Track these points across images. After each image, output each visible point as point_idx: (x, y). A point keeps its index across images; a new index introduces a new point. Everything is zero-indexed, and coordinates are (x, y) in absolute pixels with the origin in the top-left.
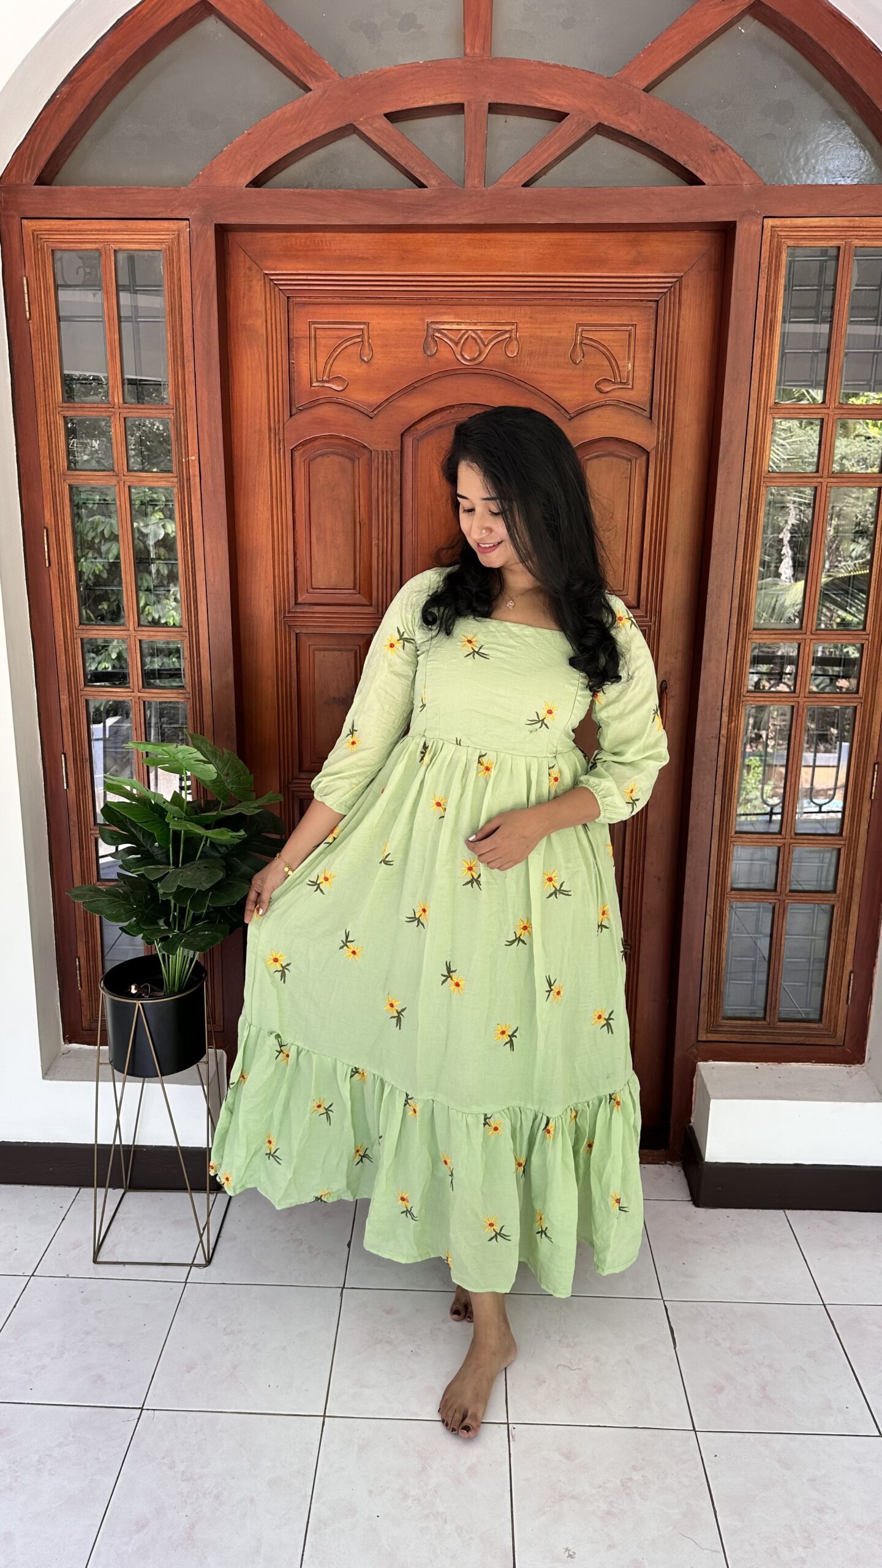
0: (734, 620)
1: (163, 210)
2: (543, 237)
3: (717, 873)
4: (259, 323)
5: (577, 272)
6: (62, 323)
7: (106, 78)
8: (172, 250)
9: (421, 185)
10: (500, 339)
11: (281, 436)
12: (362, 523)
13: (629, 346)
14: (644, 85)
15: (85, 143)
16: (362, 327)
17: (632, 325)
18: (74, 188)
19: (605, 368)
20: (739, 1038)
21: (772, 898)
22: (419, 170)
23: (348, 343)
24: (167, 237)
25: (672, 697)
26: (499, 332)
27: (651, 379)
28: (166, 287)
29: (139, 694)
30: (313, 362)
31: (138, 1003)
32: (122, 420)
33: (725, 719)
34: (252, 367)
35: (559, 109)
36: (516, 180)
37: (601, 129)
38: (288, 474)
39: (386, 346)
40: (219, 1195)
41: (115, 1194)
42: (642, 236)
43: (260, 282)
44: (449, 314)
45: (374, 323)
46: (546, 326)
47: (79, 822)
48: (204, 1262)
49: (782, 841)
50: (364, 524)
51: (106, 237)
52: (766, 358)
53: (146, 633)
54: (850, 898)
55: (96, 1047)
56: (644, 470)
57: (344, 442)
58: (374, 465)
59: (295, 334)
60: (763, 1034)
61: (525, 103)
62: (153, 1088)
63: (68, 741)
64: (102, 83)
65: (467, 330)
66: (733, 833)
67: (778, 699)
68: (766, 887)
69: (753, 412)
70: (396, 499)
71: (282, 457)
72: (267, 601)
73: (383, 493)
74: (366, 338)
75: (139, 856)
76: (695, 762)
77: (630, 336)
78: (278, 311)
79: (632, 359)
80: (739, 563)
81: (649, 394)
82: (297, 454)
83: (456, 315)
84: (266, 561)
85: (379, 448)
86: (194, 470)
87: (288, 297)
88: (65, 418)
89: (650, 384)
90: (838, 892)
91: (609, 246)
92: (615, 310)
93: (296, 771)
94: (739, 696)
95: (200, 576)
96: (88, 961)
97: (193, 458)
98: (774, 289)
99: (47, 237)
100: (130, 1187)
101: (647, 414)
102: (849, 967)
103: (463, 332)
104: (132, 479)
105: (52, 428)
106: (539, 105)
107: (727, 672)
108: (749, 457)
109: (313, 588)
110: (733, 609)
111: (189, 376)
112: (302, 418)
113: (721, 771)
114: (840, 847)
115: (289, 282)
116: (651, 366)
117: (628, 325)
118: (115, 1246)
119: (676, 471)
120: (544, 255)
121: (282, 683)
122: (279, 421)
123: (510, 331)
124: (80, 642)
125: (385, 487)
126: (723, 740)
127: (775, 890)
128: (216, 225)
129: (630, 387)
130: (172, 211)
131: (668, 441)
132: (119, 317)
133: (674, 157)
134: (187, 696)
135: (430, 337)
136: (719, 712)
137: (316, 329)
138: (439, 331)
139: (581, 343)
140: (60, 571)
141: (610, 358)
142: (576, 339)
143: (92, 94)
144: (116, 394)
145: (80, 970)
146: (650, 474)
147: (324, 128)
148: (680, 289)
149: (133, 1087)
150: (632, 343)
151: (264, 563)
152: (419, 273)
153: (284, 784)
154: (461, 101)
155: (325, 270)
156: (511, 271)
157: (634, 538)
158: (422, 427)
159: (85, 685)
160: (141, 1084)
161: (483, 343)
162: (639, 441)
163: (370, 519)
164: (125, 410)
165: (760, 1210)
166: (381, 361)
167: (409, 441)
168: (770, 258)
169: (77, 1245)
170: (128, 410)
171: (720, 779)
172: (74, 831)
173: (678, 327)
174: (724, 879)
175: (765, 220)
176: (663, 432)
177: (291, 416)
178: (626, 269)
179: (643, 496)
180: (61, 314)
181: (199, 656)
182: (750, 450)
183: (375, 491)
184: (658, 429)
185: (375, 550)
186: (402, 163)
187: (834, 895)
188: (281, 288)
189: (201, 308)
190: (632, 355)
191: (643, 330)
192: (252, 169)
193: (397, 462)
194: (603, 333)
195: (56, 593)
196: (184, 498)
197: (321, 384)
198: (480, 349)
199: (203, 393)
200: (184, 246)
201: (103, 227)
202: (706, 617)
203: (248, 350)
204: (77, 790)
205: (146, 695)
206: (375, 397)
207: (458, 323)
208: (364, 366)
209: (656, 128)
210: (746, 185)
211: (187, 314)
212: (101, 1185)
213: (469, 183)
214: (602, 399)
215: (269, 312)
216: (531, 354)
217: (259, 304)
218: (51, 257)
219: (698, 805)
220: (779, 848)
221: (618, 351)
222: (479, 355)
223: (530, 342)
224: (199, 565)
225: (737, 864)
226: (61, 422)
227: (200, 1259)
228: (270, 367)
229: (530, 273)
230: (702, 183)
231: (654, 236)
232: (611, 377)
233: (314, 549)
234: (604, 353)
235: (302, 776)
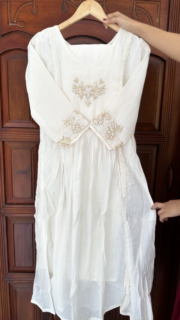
13: (158, 11)
17: (159, 1)
23: (26, 5)
30: (9, 13)
39: (44, 6)
56: (163, 69)
74: (34, 2)
77: (158, 6)
79: (159, 17)
82: (2, 57)
103: (80, 1)
109: (10, 120)
112: (4, 40)
116: (167, 21)
117: (157, 1)
135: (65, 3)
138: (69, 0)
139: (135, 9)
141: (149, 16)
142: (133, 7)
146: (166, 70)
150: (159, 10)
166: (42, 14)
173: (179, 3)
191: (164, 4)
194: (146, 4)
197: (13, 24)
208: (34, 16)
221: (152, 13)
223: (112, 7)
233: (10, 102)
234: (146, 14)
235: (7, 206)
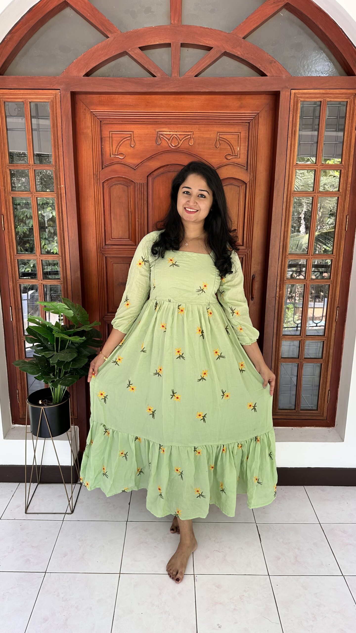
0: (281, 250)
1: (49, 85)
2: (204, 97)
3: (276, 351)
4: (89, 131)
5: (217, 111)
6: (8, 131)
7: (26, 32)
8: (53, 102)
9: (154, 76)
10: (186, 138)
11: (99, 177)
12: (132, 212)
14: (243, 36)
15: (17, 58)
16: (131, 133)
17: (239, 132)
18: (12, 76)
19: (228, 150)
20: (285, 417)
21: (297, 361)
22: (153, 70)
23: (125, 140)
24: (51, 96)
25: (257, 281)
26: (186, 135)
27: (247, 154)
28: (51, 117)
29: (42, 282)
30: (111, 147)
31: (42, 408)
32: (33, 171)
33: (278, 290)
34: (86, 149)
35: (209, 46)
36: (192, 74)
37: (226, 54)
38: (102, 193)
39: (140, 140)
40: (76, 485)
41: (34, 485)
42: (243, 96)
43: (89, 115)
44: (166, 128)
45: (136, 131)
46: (205, 133)
47: (17, 334)
48: (70, 512)
49: (301, 338)
50: (133, 212)
51: (26, 96)
52: (293, 145)
53: (44, 257)
54: (328, 361)
55: (25, 426)
56: (244, 191)
57: (124, 179)
58: (136, 189)
59: (104, 136)
60: (294, 415)
61: (195, 43)
62: (49, 442)
63: (13, 301)
64: (24, 34)
65: (173, 134)
66: (282, 335)
67: (299, 282)
68: (295, 357)
69: (287, 167)
70: (145, 202)
71: (99, 186)
72: (94, 244)
73: (140, 200)
74: (132, 137)
75: (42, 348)
76: (266, 307)
77: (238, 137)
78: (96, 127)
79: (239, 146)
80: (283, 228)
81: (246, 160)
82: (105, 184)
83: (169, 128)
84: (93, 228)
85: (138, 182)
86: (63, 191)
87: (101, 121)
88: (10, 170)
89: (247, 156)
90: (323, 358)
91: (230, 100)
92: (232, 126)
93: (106, 313)
94: (283, 280)
95: (66, 234)
96: (22, 391)
97: (63, 186)
98: (295, 118)
99: (2, 96)
100: (40, 482)
101: (245, 168)
102: (328, 388)
103: (171, 135)
104: (38, 194)
105: (5, 174)
106: (201, 44)
107: (279, 271)
108: (286, 185)
109: (112, 239)
110: (281, 246)
111: (61, 153)
112: (107, 170)
113: (276, 311)
114: (324, 340)
115: (101, 115)
116: (247, 149)
117: (237, 132)
118: (34, 506)
119: (257, 191)
120: (204, 104)
121: (100, 277)
122: (97, 171)
123: (190, 135)
124: (17, 261)
125: (141, 198)
126: (277, 298)
127: (298, 358)
128: (71, 92)
129: (239, 157)
130: (53, 86)
131: (254, 179)
132: (32, 129)
133: (255, 65)
134: (61, 282)
135: (158, 137)
136: (276, 287)
137: (112, 134)
138: (162, 135)
139: (219, 140)
140: (9, 232)
141: (230, 145)
142: (217, 138)
143: (20, 39)
144: (31, 160)
145: (18, 394)
146: (247, 192)
147: (115, 53)
148: (258, 118)
149: (41, 442)
150: (239, 140)
151: (92, 228)
152: (153, 111)
153: (101, 318)
154: (170, 43)
155: (116, 110)
156: (190, 111)
157: (241, 218)
158: (155, 173)
159: (19, 278)
160: (44, 440)
161: (180, 139)
162: (242, 179)
163: (135, 210)
164: (35, 167)
165: (294, 486)
166: (139, 147)
167: (150, 179)
168: (294, 105)
169: (18, 506)
170: (36, 167)
171: (276, 314)
172: (15, 338)
173: (258, 133)
174: (278, 354)
175: (292, 90)
176: (252, 175)
177: (102, 169)
178: (237, 110)
179: (244, 201)
180: (8, 128)
181: (66, 266)
182: (286, 182)
183: (137, 199)
184: (250, 174)
185: (137, 223)
186: (146, 67)
187: (322, 360)
188: (98, 117)
189: (65, 125)
190: (239, 144)
191: (243, 134)
192: (85, 69)
193: (146, 187)
194: (228, 135)
195: (7, 241)
196: (59, 202)
197: (114, 156)
198: (178, 142)
199: (66, 160)
200: (58, 100)
201: (25, 93)
202: (270, 249)
203: (85, 142)
204: (16, 321)
205: (44, 282)
206: (136, 161)
207: (170, 132)
208: (132, 148)
209: (248, 54)
210: (284, 76)
211: (59, 128)
212: (28, 482)
213: (173, 75)
214: (227, 162)
215: (93, 127)
216: (199, 144)
217: (89, 124)
218: (3, 105)
219: (268, 324)
220: (300, 341)
221: (234, 143)
222: (178, 144)
223: (199, 139)
224: (66, 229)
225: (283, 348)
226: (9, 172)
227: (69, 511)
228: (94, 149)
229: (198, 112)
230: (267, 76)
231: (247, 97)
232: (231, 153)
233: (112, 223)
234: (228, 144)
235: (109, 314)
